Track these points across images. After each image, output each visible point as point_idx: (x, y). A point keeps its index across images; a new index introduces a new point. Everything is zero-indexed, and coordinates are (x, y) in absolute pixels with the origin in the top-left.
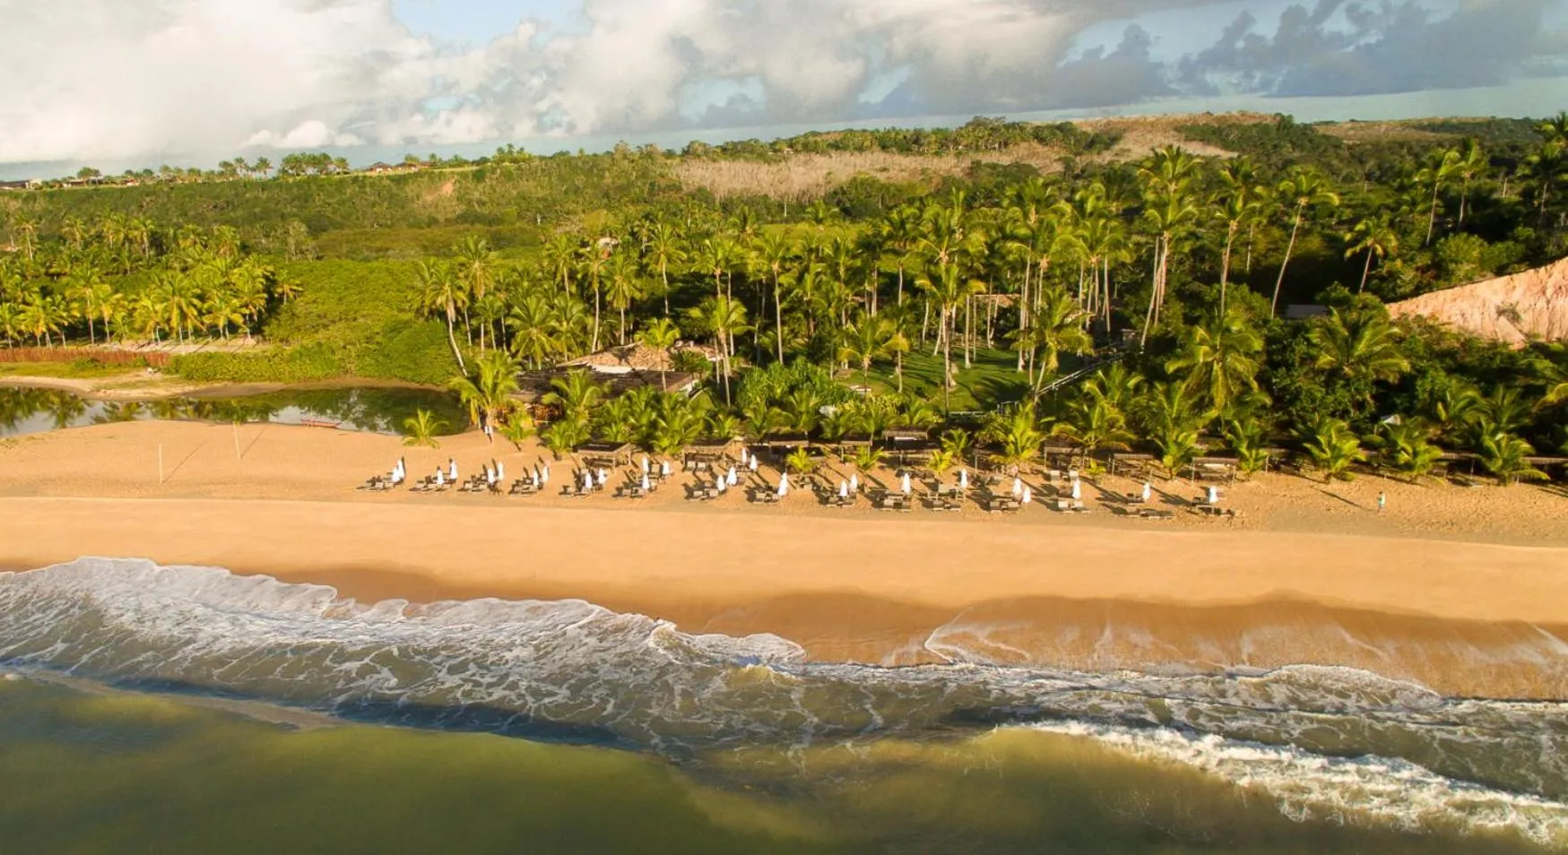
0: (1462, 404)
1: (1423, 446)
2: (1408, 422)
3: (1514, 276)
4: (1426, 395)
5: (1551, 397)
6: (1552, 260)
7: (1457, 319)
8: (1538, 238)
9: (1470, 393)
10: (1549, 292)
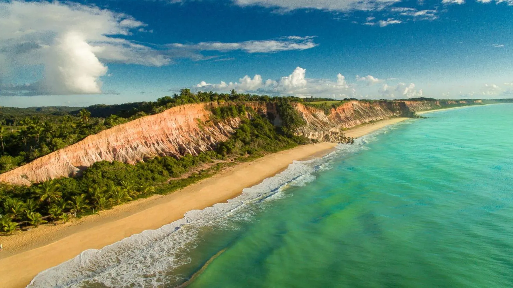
0: (19, 207)
1: (11, 223)
2: (4, 216)
3: (24, 166)
4: (7, 207)
5: (42, 199)
6: (32, 160)
7: (11, 181)
8: (27, 154)
9: (20, 203)
10: (34, 169)
